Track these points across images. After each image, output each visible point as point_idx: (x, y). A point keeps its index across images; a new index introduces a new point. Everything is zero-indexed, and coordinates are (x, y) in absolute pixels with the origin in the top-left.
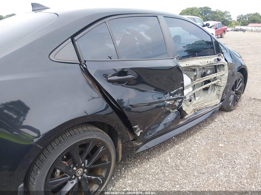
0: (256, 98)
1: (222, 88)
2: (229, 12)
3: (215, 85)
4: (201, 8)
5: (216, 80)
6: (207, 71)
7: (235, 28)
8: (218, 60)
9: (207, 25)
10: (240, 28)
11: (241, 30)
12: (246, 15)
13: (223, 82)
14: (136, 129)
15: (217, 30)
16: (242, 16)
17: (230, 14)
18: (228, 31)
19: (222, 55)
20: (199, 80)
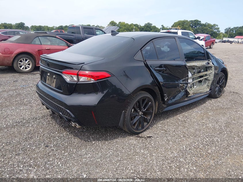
0: (235, 92)
1: (211, 81)
2: (217, 25)
3: (206, 79)
4: (192, 21)
5: (207, 76)
6: (201, 70)
7: (223, 39)
8: (208, 63)
9: (199, 38)
10: (228, 40)
11: (228, 41)
12: (233, 28)
13: (211, 78)
14: (165, 96)
15: (207, 42)
16: (229, 28)
17: (218, 27)
18: (216, 43)
19: (210, 60)
20: (196, 75)
